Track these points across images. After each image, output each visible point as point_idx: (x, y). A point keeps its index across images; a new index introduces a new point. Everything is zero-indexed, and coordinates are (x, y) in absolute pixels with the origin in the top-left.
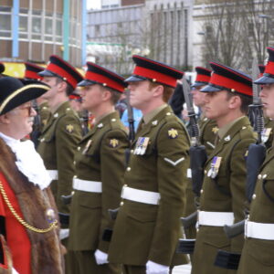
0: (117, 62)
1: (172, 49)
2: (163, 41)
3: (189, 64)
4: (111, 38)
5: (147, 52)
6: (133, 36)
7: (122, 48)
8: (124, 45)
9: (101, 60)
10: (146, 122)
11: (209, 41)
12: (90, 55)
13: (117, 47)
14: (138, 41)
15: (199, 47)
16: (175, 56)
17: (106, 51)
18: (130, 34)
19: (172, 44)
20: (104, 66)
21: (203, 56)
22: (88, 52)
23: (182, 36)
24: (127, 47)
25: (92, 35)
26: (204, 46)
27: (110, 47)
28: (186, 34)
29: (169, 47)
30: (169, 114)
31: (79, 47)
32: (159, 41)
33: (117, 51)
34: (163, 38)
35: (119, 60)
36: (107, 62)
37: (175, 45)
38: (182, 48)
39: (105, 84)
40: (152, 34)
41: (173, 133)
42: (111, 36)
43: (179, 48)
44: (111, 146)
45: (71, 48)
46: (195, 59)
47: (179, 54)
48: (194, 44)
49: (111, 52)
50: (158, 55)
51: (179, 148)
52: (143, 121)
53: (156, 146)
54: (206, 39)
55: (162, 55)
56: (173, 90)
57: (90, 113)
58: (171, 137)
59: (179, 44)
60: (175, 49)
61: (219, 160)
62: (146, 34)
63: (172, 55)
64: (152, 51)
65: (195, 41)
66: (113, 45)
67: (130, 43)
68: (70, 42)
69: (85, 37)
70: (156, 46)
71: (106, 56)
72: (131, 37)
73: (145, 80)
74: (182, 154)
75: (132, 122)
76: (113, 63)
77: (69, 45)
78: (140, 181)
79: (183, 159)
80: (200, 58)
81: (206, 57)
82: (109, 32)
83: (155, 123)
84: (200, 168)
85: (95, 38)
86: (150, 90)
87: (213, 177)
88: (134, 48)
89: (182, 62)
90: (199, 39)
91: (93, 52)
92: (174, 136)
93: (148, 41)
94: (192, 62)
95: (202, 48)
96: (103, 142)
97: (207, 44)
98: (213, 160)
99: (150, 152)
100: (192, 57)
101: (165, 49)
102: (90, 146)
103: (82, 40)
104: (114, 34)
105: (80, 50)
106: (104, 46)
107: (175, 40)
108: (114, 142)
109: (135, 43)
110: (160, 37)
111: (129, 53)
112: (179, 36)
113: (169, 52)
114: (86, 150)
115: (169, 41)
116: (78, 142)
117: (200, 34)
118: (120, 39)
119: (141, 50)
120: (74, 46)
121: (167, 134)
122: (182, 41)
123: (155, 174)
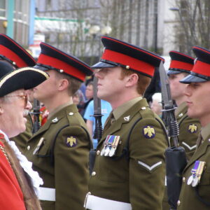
0: (71, 42)
1: (138, 27)
2: (127, 17)
3: (159, 45)
4: (64, 13)
5: (108, 30)
6: (92, 11)
7: (78, 25)
8: (79, 21)
9: (52, 39)
10: (117, 117)
11: (183, 18)
12: (38, 32)
13: (71, 23)
14: (98, 17)
15: (171, 25)
16: (142, 35)
17: (58, 28)
18: (88, 8)
19: (138, 21)
20: (55, 46)
21: (176, 36)
22: (36, 29)
23: (151, 11)
24: (84, 24)
25: (42, 9)
26: (178, 24)
27: (64, 24)
28: (156, 10)
29: (134, 25)
30: (144, 108)
31: (25, 23)
32: (123, 17)
33: (72, 28)
34: (128, 14)
35: (74, 39)
36: (59, 41)
37: (142, 23)
38: (151, 27)
39: (61, 71)
40: (114, 8)
41: (149, 131)
42: (65, 11)
43: (147, 26)
44: (68, 145)
45: (16, 23)
46: (166, 40)
47: (146, 33)
48: (166, 22)
49: (64, 29)
50: (122, 34)
51: (157, 150)
52: (112, 116)
53: (128, 147)
54: (181, 16)
55: (126, 35)
56: (150, 80)
57: (42, 104)
58: (147, 136)
59: (147, 21)
60: (142, 27)
61: (202, 164)
62: (108, 8)
63: (138, 34)
64: (114, 29)
65: (167, 18)
66: (67, 21)
67: (88, 19)
68: (15, 16)
69: (33, 11)
70: (119, 23)
71: (58, 33)
72: (89, 12)
73: (116, 66)
74: (160, 157)
75: (98, 117)
76: (66, 42)
77: (14, 20)
78: (106, 189)
79: (160, 163)
80: (173, 39)
81: (180, 38)
82: (63, 5)
83: (128, 118)
84: (178, 175)
85: (45, 12)
86: (122, 79)
87: (194, 185)
88: (93, 25)
89: (150, 43)
90: (172, 16)
91: (42, 29)
92: (150, 135)
93: (110, 18)
94: (162, 43)
95: (175, 27)
96: (58, 140)
97: (182, 21)
98: (194, 164)
99: (121, 154)
100: (164, 37)
101: (130, 27)
102: (43, 144)
103: (29, 14)
104: (69, 8)
105: (27, 27)
106: (56, 22)
107: (143, 17)
108: (71, 140)
109: (93, 19)
110: (123, 12)
111: (87, 31)
112: (147, 11)
113: (134, 31)
114: (37, 149)
115: (135, 18)
116: (27, 140)
117: (174, 10)
118: (75, 14)
119: (101, 27)
120: (20, 21)
121: (143, 132)
122: (151, 17)
123: (126, 180)
